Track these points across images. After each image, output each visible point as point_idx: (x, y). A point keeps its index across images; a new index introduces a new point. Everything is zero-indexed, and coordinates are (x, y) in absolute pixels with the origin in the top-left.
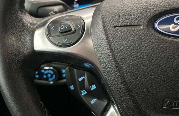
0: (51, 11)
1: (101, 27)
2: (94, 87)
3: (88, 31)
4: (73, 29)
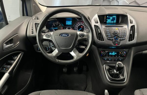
0: (45, 31)
4: (49, 35)
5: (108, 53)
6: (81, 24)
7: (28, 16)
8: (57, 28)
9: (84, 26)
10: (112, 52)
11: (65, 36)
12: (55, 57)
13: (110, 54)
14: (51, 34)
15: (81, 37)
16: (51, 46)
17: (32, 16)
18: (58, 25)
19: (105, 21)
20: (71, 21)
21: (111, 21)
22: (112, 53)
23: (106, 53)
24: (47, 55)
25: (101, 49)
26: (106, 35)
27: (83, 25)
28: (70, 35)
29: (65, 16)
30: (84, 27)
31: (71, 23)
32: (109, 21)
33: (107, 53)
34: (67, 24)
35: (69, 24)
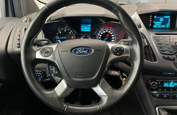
0: (42, 43)
1: (57, 51)
2: (57, 72)
3: (54, 52)
4: (49, 52)
5: (162, 83)
6: (107, 31)
7: (15, 16)
8: (65, 38)
9: (111, 33)
10: (169, 82)
11: (83, 53)
12: (60, 98)
13: (166, 85)
14: (52, 48)
15: (117, 55)
16: (53, 73)
17: (21, 17)
18: (68, 32)
19: (150, 25)
20: (90, 25)
21: (162, 24)
22: (169, 85)
23: (158, 85)
24: (44, 95)
25: (148, 77)
26: (159, 50)
27: (109, 32)
28: (93, 51)
29: (80, 14)
30: (113, 36)
31: (90, 28)
32: (157, 24)
33: (160, 85)
34: (82, 30)
35: (86, 30)
